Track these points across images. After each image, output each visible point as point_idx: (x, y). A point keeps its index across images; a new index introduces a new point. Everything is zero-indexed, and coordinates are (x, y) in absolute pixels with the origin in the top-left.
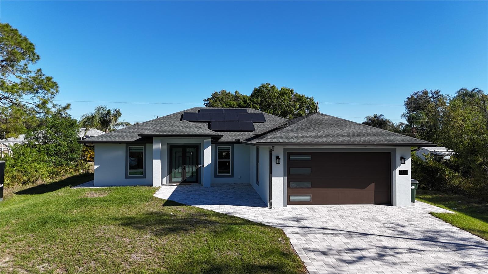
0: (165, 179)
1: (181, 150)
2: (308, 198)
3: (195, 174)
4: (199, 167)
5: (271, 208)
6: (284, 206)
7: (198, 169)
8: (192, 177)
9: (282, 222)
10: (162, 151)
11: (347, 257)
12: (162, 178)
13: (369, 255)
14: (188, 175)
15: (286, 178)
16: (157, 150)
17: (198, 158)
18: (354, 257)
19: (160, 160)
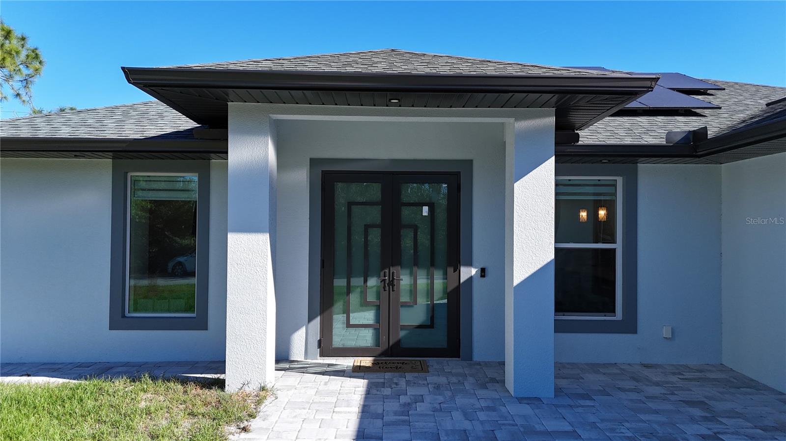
1: (374, 191)
4: (463, 279)
7: (459, 286)
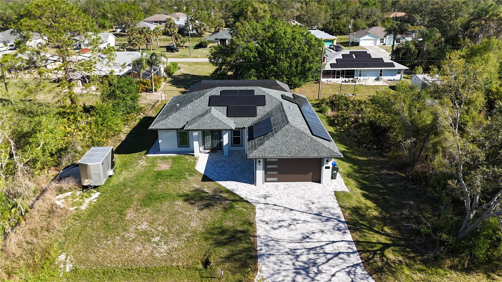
0: (201, 148)
2: (276, 179)
3: (219, 145)
5: (256, 185)
6: (263, 184)
7: (221, 142)
8: (218, 146)
9: (257, 199)
10: (198, 136)
11: (275, 226)
12: (200, 147)
13: (285, 225)
14: (215, 145)
15: (264, 171)
16: (195, 136)
17: (221, 137)
18: (278, 226)
19: (197, 142)
